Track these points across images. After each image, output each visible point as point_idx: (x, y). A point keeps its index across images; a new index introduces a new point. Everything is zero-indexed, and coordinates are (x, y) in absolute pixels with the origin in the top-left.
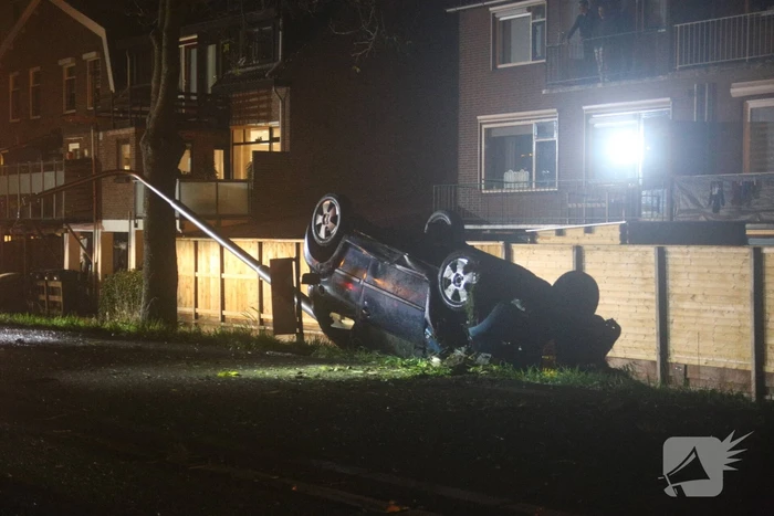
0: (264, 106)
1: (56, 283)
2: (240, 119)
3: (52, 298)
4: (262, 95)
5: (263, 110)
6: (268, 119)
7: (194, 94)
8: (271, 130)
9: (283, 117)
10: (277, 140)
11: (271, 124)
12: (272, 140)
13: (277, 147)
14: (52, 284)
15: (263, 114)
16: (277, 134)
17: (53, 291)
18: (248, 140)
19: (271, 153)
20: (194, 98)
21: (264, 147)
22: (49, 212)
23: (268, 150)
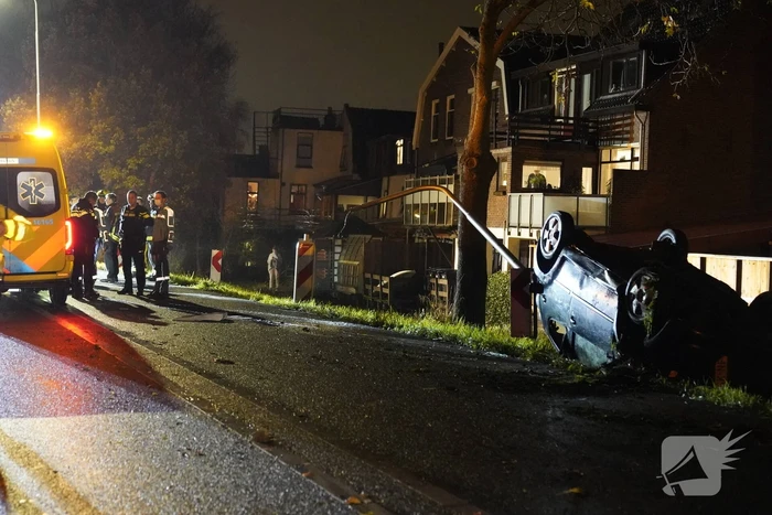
0: (628, 128)
1: (444, 282)
2: (607, 140)
3: (441, 294)
4: (626, 118)
5: (627, 132)
6: (631, 140)
7: (571, 119)
8: (632, 149)
9: (643, 138)
10: (637, 159)
11: (633, 145)
12: (633, 159)
13: (637, 166)
14: (440, 282)
15: (625, 136)
16: (637, 154)
17: (441, 287)
18: (614, 159)
19: (631, 171)
20: (571, 122)
21: (626, 166)
22: (441, 220)
23: (629, 168)
